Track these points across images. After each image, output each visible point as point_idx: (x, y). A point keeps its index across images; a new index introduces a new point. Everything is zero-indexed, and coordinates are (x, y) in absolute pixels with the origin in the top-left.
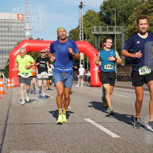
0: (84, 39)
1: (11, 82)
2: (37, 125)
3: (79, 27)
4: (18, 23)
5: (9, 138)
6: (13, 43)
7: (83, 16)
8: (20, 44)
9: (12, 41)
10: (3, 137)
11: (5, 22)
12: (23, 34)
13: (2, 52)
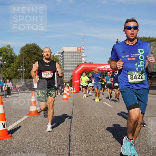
1: (73, 90)
2: (91, 117)
4: (77, 53)
5: (75, 124)
6: (75, 65)
8: (79, 66)
10: (71, 124)
11: (70, 53)
12: (80, 60)
13: (68, 71)
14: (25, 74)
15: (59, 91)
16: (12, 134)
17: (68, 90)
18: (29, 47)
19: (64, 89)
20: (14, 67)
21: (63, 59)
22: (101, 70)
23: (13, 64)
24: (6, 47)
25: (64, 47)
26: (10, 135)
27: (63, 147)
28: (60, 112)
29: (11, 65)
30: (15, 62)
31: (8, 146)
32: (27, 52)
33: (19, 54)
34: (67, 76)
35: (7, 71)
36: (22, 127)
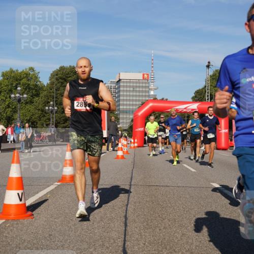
0: (211, 100)
1: (134, 143)
2: (162, 187)
3: (205, 87)
4: (142, 83)
5: (135, 199)
6: (138, 103)
7: (210, 76)
8: (144, 104)
9: (136, 100)
10: (129, 198)
12: (147, 94)
13: (126, 112)
14: (57, 115)
15: (110, 144)
16: (32, 211)
17: (125, 143)
18: (64, 72)
19: (118, 141)
20: (39, 104)
21: (119, 92)
22: (180, 112)
23: (37, 98)
24: (28, 70)
25: (121, 73)
26: (30, 213)
27: (114, 235)
28: (112, 178)
29: (35, 100)
30: (41, 95)
31: (27, 230)
32: (60, 80)
33: (49, 82)
34: (125, 121)
35: (28, 109)
36: (50, 201)
